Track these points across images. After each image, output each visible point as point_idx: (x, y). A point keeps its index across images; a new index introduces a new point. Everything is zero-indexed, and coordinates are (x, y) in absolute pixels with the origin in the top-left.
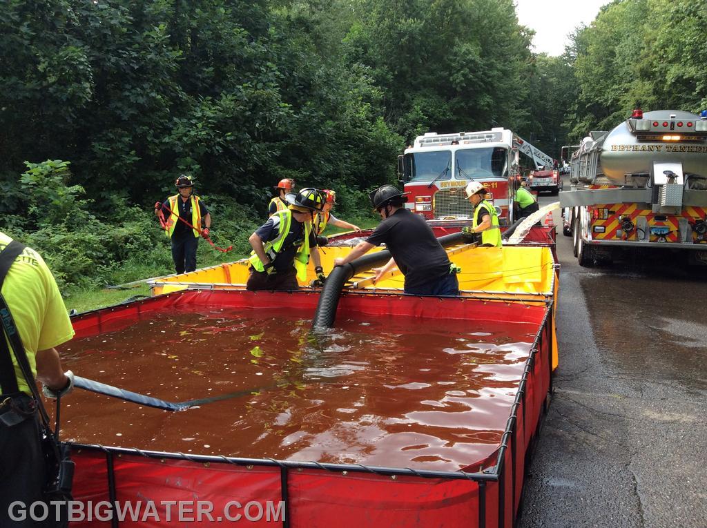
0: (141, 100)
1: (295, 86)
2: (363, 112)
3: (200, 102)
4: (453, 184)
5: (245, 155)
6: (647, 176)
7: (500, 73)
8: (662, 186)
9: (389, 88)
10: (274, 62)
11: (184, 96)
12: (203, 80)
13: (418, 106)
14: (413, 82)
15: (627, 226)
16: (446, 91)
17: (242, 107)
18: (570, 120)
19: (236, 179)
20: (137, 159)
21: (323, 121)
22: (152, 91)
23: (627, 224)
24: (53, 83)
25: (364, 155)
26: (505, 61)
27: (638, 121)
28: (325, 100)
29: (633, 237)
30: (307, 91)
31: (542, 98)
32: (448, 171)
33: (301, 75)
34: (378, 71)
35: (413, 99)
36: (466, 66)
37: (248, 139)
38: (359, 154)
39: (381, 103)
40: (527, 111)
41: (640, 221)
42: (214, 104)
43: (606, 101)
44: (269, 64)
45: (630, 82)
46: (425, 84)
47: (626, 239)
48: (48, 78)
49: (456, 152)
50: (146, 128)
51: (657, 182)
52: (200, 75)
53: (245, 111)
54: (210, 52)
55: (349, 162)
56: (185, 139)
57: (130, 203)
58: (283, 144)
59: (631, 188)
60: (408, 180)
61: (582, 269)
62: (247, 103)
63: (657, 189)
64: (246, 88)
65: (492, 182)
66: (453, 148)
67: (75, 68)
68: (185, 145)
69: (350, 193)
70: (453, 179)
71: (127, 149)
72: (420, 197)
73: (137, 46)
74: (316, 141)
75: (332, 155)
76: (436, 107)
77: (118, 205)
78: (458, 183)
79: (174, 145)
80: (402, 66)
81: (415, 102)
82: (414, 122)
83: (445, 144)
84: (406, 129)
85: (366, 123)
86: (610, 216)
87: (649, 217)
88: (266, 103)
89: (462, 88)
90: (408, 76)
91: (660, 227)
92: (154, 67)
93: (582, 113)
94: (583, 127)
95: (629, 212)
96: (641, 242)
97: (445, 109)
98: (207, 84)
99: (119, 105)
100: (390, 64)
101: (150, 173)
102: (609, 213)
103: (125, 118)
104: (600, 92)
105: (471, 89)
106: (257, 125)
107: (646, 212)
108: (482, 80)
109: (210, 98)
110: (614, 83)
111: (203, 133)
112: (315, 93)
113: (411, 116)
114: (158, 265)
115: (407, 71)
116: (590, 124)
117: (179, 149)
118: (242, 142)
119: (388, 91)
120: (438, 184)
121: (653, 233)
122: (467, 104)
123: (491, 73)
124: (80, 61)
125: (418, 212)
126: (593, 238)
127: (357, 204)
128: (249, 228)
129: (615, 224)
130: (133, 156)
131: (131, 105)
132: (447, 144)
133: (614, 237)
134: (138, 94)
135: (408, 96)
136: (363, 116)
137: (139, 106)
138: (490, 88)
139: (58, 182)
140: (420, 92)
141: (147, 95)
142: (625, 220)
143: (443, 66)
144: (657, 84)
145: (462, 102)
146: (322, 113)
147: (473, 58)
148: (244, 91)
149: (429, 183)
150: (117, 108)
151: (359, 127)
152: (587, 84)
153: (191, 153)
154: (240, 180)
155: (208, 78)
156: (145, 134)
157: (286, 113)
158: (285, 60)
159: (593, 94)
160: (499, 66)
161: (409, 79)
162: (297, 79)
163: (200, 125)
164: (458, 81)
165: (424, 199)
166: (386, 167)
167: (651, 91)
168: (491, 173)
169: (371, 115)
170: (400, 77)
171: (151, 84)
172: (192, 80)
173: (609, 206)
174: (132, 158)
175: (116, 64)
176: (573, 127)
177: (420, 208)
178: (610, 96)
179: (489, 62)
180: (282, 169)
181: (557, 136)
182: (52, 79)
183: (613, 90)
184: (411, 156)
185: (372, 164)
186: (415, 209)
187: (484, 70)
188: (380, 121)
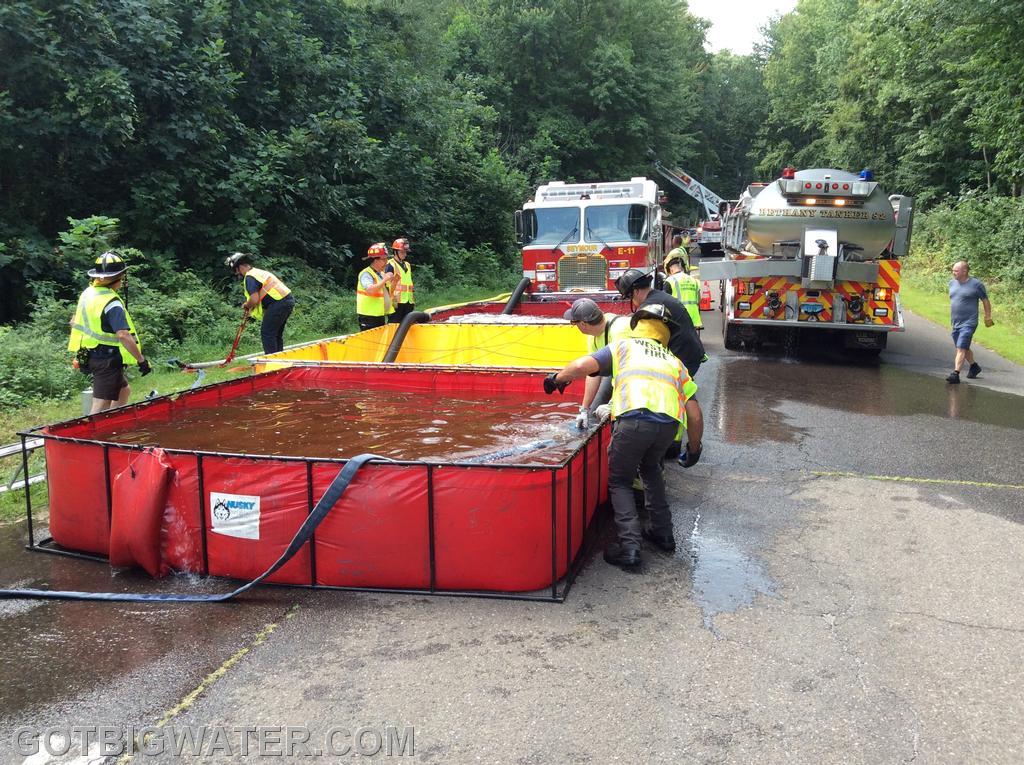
0: (191, 135)
1: (381, 110)
2: (471, 138)
3: (262, 136)
4: (582, 248)
5: (319, 203)
6: (798, 245)
7: (658, 87)
8: (812, 257)
9: (507, 104)
10: (356, 82)
11: (241, 128)
12: (264, 106)
13: (547, 129)
14: (541, 97)
15: (774, 303)
16: (584, 109)
17: (317, 143)
18: (758, 148)
19: (305, 233)
20: (187, 211)
21: (417, 157)
22: (204, 124)
23: (774, 300)
24: (86, 116)
25: (472, 200)
26: (666, 69)
27: (789, 182)
28: (421, 128)
29: (782, 316)
30: (396, 116)
31: (720, 116)
32: (576, 231)
33: (388, 95)
34: (490, 81)
35: (538, 120)
36: (612, 75)
37: (324, 184)
38: (465, 198)
39: (495, 127)
40: (695, 138)
41: (790, 297)
42: (281, 139)
43: (804, 123)
44: (350, 84)
45: (835, 99)
46: (556, 98)
47: (773, 318)
48: (79, 110)
49: (586, 209)
50: (196, 170)
51: (807, 252)
52: (262, 100)
53: (320, 147)
54: (274, 69)
55: (452, 209)
56: (247, 185)
57: (177, 266)
58: (365, 187)
59: (778, 258)
60: (528, 242)
61: (727, 352)
62: (323, 136)
63: (807, 260)
64: (322, 118)
65: (627, 247)
66: (583, 204)
67: (113, 97)
68: (246, 193)
69: (453, 251)
70: (582, 242)
71: (175, 199)
72: (541, 264)
73: (185, 65)
74: (408, 183)
75: (429, 201)
76: (571, 132)
77: (164, 270)
78: (589, 247)
79: (232, 192)
80: (523, 73)
81: (542, 124)
82: (539, 152)
83: (573, 198)
84: (529, 162)
85: (475, 157)
86: (757, 290)
87: (800, 293)
88: (347, 137)
89: (606, 106)
90: (532, 87)
91: (813, 304)
92: (207, 92)
93: (774, 139)
94: (776, 158)
95: (777, 287)
96: (789, 321)
97: (582, 135)
98: (270, 110)
99: (163, 140)
100: (508, 70)
101: (202, 228)
102: (756, 287)
103: (171, 157)
104: (798, 111)
105: (619, 108)
106: (336, 166)
107: (797, 287)
108: (633, 95)
109: (276, 132)
110: (816, 99)
111: (271, 178)
112: (407, 119)
113: (537, 144)
114: (224, 344)
115: (531, 81)
116: (786, 155)
117: (238, 198)
118: (316, 188)
119: (505, 109)
120: (563, 248)
121: (803, 311)
122: (612, 128)
123: (644, 86)
124: (120, 90)
125: (540, 283)
126: (736, 315)
127: (463, 267)
128: (326, 299)
129: (761, 301)
130: (181, 207)
131: (177, 141)
132: (576, 198)
133: (761, 316)
134: (186, 127)
135: (532, 115)
136: (469, 146)
137: (186, 142)
138: (645, 107)
139: (104, 242)
140: (549, 110)
141: (198, 129)
142: (771, 295)
143: (580, 74)
144: (865, 105)
145: (606, 125)
146: (416, 147)
147: (622, 65)
148: (319, 122)
149: (553, 247)
150: (159, 144)
151: (465, 161)
152: (779, 99)
153: (252, 204)
154: (310, 235)
155: (272, 104)
156: (196, 177)
157: (373, 151)
158: (368, 76)
159: (789, 113)
160: (657, 77)
161: (534, 91)
162: (384, 100)
163: (265, 168)
164: (601, 96)
165: (547, 267)
166: (500, 217)
167: (859, 115)
168: (627, 236)
169: (481, 145)
170: (522, 88)
171: (203, 115)
172: (252, 106)
173: (755, 280)
174: (181, 210)
175: (159, 88)
176: (761, 158)
177: (542, 277)
178: (808, 118)
179: (643, 71)
180: (365, 221)
181: (743, 170)
182: (84, 111)
183: (814, 109)
184: (531, 212)
185: (482, 212)
186: (536, 279)
187: (637, 81)
188: (494, 153)
